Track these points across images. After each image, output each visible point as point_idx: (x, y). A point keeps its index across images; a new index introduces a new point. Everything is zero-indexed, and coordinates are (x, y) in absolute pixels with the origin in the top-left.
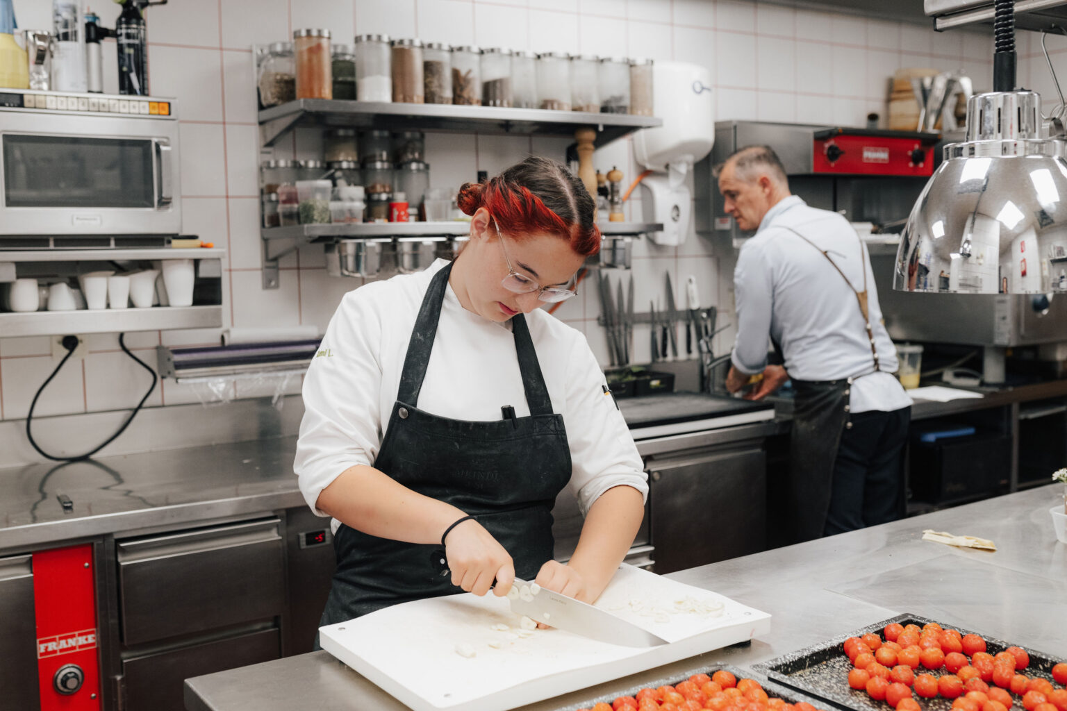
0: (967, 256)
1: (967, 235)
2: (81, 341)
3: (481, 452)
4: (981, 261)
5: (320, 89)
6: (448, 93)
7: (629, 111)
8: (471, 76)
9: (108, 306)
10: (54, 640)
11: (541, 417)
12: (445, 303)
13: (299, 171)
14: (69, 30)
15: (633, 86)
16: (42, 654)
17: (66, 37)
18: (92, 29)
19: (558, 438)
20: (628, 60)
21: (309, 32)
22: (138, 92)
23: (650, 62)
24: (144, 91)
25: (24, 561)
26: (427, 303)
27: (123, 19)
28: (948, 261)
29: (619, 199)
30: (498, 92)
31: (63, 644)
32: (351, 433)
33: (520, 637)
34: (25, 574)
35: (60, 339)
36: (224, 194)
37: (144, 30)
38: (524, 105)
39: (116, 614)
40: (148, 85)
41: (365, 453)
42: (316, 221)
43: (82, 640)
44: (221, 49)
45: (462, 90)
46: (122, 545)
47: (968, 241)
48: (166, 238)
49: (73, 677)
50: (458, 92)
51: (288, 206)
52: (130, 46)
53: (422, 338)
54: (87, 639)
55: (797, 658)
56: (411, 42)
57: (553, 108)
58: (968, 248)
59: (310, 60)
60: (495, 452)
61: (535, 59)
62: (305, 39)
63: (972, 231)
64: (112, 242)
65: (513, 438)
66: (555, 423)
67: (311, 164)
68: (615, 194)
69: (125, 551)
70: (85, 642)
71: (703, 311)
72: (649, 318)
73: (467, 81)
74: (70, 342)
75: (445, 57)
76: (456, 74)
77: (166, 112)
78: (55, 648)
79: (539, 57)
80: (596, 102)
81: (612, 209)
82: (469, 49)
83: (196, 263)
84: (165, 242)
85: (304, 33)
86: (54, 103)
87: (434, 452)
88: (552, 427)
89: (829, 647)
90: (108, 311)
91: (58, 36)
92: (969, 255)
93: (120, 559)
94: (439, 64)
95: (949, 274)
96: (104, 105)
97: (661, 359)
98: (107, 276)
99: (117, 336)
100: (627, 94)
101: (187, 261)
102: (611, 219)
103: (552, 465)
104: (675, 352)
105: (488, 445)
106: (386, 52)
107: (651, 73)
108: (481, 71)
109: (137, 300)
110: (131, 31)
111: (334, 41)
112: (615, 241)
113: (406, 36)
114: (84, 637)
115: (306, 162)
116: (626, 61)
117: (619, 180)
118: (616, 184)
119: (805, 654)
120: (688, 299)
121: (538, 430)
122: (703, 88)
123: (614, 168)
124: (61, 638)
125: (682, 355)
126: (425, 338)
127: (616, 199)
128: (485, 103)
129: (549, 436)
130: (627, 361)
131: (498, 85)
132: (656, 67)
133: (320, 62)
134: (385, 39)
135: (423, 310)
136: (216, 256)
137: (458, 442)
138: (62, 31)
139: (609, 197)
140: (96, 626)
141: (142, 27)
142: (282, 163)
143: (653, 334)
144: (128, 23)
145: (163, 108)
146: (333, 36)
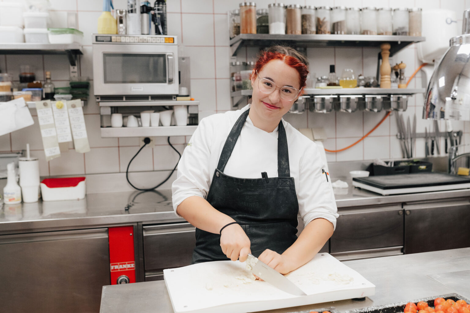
0: (454, 99)
1: (455, 87)
2: (152, 140)
3: (250, 193)
4: (461, 102)
5: (251, 30)
6: (314, 29)
7: (408, 34)
8: (325, 20)
9: (150, 126)
10: (117, 265)
11: (283, 178)
12: (246, 124)
13: (246, 66)
14: (133, 8)
15: (410, 22)
16: (112, 270)
17: (132, 11)
18: (145, 8)
19: (291, 189)
20: (408, 9)
21: (245, 4)
22: (162, 33)
23: (420, 10)
24: (165, 33)
25: (104, 231)
26: (236, 125)
27: (157, 3)
28: (444, 102)
29: (404, 77)
30: (339, 28)
31: (121, 267)
32: (193, 181)
33: (244, 283)
34: (105, 236)
35: (143, 139)
36: (214, 77)
37: (166, 7)
38: (353, 33)
39: (142, 256)
40: (166, 30)
41: (200, 191)
42: (248, 89)
43: (129, 266)
44: (214, 14)
45: (321, 27)
46: (144, 227)
47: (455, 90)
48: (173, 96)
49: (124, 281)
50: (319, 28)
51: (238, 82)
52: (159, 14)
53: (231, 140)
54: (131, 266)
55: (374, 310)
56: (295, 6)
57: (367, 34)
58: (454, 94)
59: (246, 17)
60: (256, 193)
61: (359, 11)
62: (244, 7)
63: (458, 85)
64: (150, 98)
65: (266, 187)
66: (290, 182)
67: (252, 63)
68: (402, 75)
69: (147, 230)
70: (130, 267)
71: (455, 132)
72: (424, 136)
73: (323, 23)
74: (147, 140)
75: (312, 12)
76: (318, 20)
77: (172, 41)
78: (118, 268)
79: (361, 10)
80: (390, 30)
81: (400, 82)
82: (325, 8)
83: (188, 107)
84: (173, 98)
85: (243, 4)
86: (124, 40)
87: (228, 193)
88: (288, 183)
89: (396, 306)
90: (151, 127)
91: (129, 12)
92: (455, 99)
93: (144, 233)
94: (310, 15)
95: (444, 109)
96: (145, 40)
97: (430, 156)
98: (150, 113)
99: (167, 138)
100: (407, 26)
101: (183, 107)
102: (399, 87)
103: (287, 202)
104: (438, 152)
105: (253, 190)
106: (282, 11)
107: (420, 16)
108: (331, 17)
109: (164, 123)
110: (160, 8)
111: (257, 8)
112: (399, 98)
113: (293, 4)
114: (130, 265)
115: (250, 63)
116: (406, 10)
117: (404, 68)
118: (402, 70)
119: (380, 308)
120: (446, 126)
121: (280, 184)
122: (452, 21)
123: (402, 62)
124: (120, 264)
125: (443, 154)
126: (233, 140)
127: (402, 77)
128: (333, 33)
129: (286, 187)
130: (412, 156)
131: (339, 24)
132: (423, 13)
133: (250, 17)
134: (282, 5)
135: (234, 127)
136: (197, 104)
137: (239, 188)
138: (130, 9)
139: (399, 76)
140: (134, 260)
141: (164, 6)
142: (238, 63)
143: (426, 144)
144: (158, 4)
145: (171, 40)
146: (257, 5)
